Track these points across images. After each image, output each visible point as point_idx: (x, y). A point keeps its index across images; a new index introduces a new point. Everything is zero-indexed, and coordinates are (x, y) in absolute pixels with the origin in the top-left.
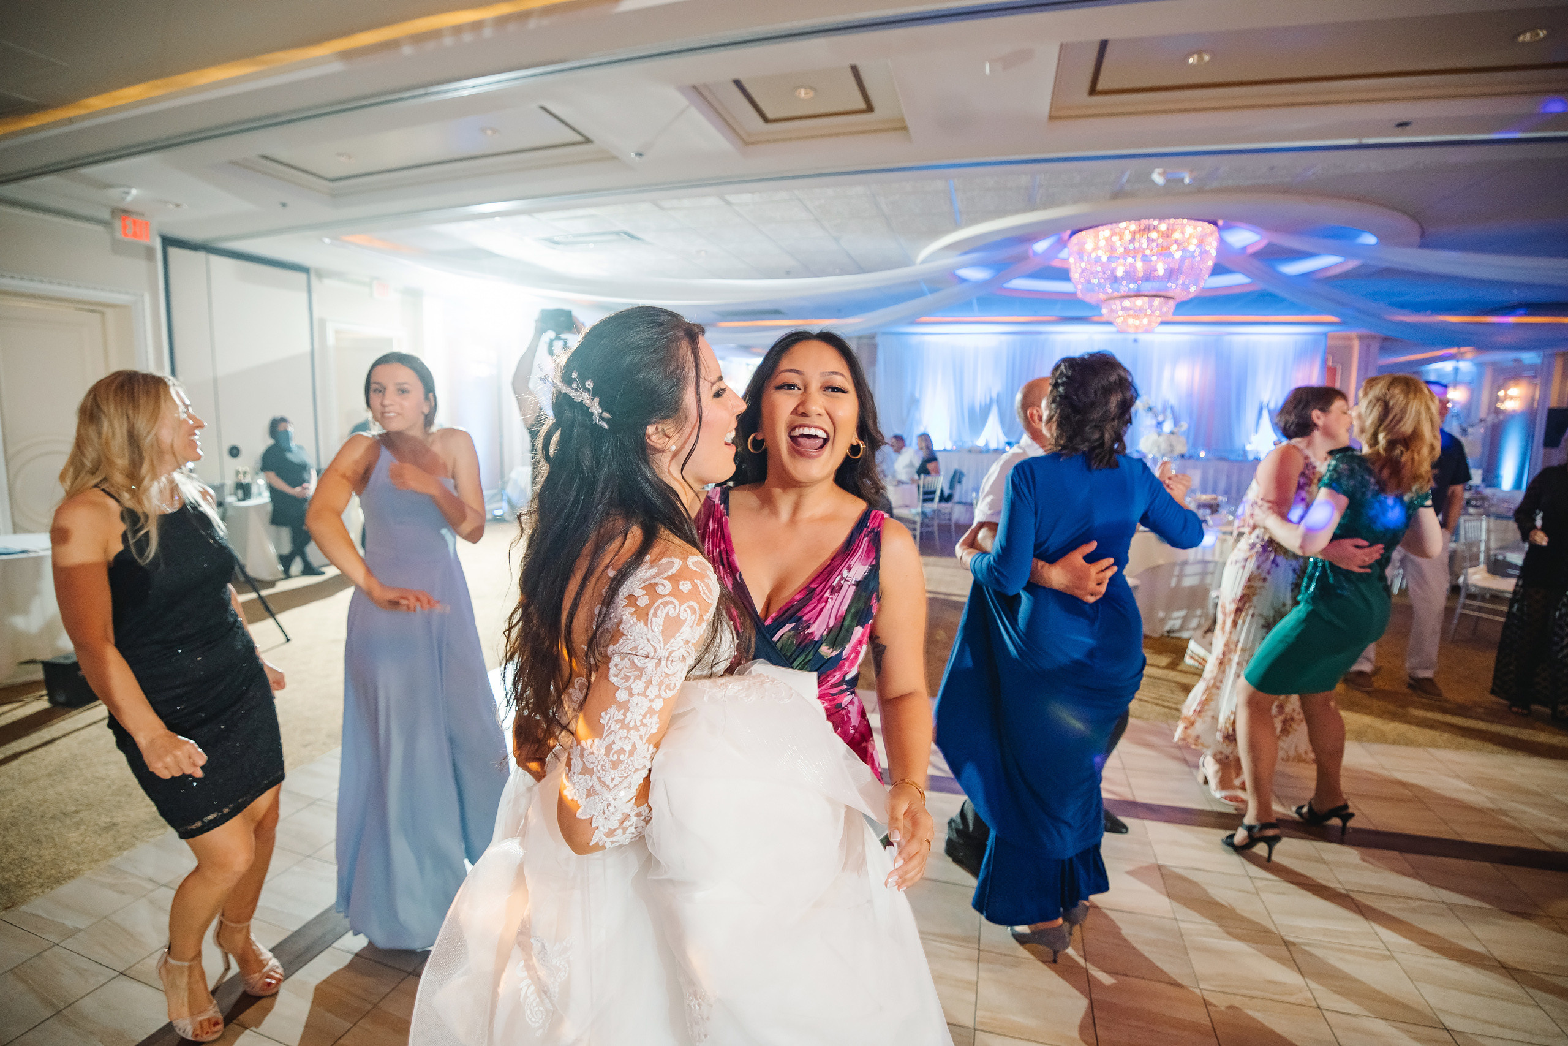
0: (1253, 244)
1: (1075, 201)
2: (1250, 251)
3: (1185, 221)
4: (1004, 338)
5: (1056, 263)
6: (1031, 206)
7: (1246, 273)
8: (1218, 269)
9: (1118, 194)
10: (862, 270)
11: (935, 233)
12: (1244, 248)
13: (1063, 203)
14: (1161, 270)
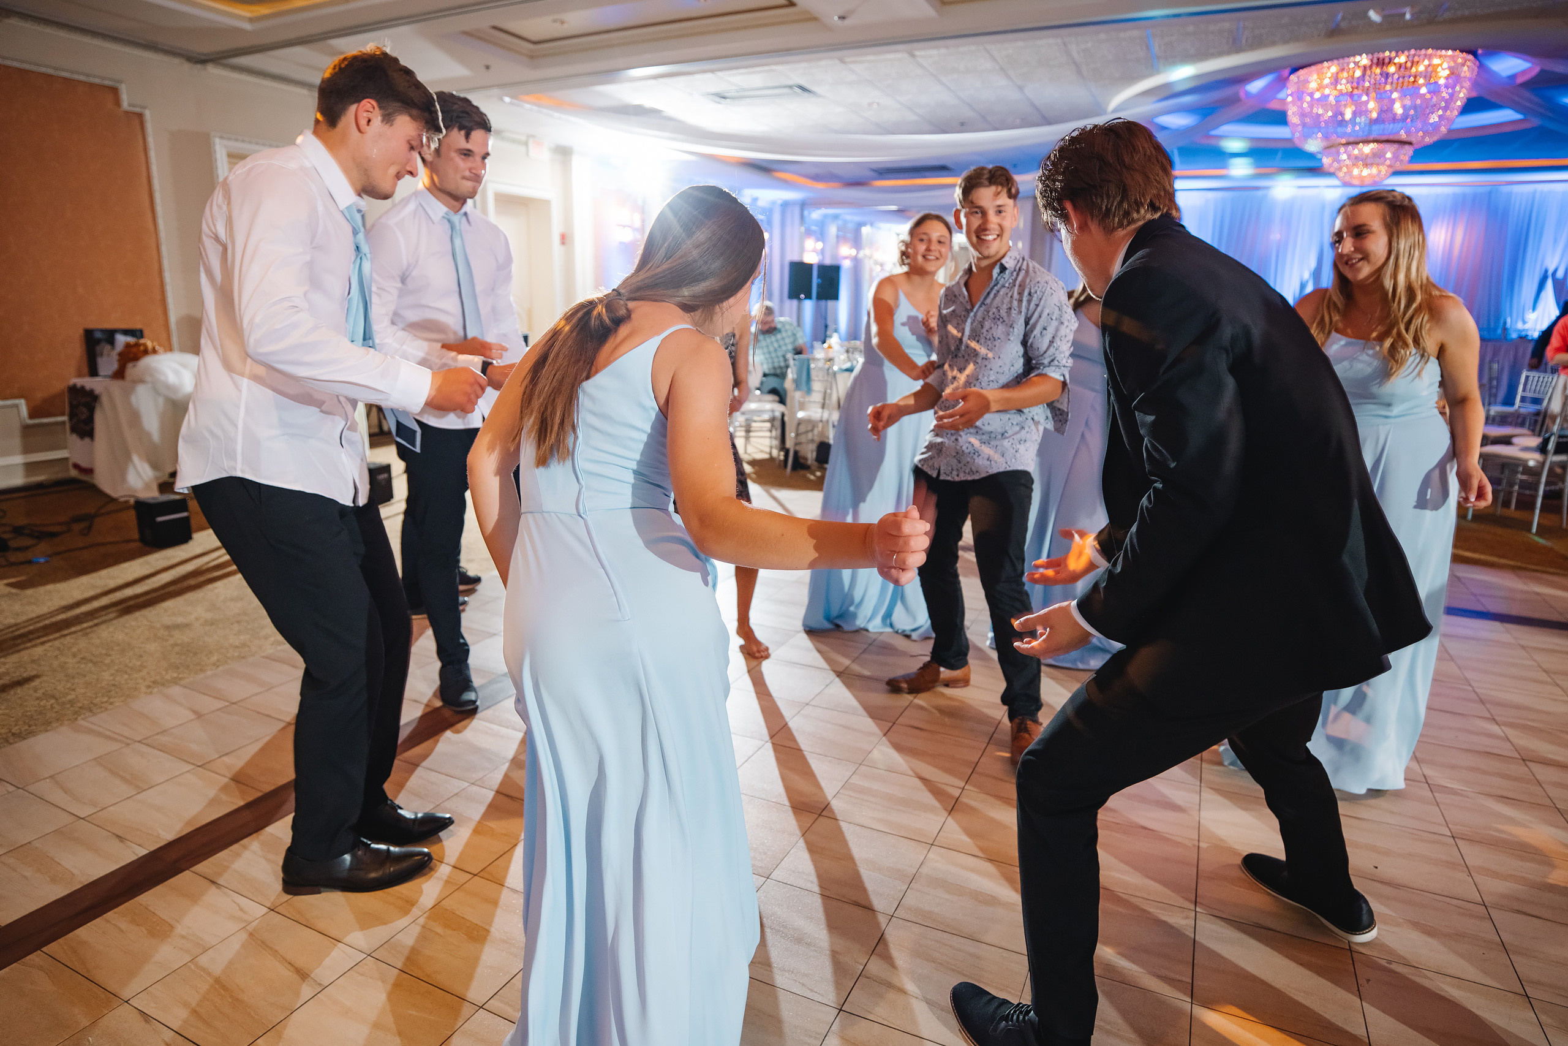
0: (1523, 72)
1: (1286, 42)
2: (1520, 80)
3: (1430, 51)
4: (1211, 195)
5: (1274, 105)
6: (1236, 47)
7: (1516, 107)
8: (1472, 105)
9: (1334, 32)
10: (1048, 121)
11: (1130, 78)
12: (1514, 77)
13: (1273, 43)
14: (1398, 109)
